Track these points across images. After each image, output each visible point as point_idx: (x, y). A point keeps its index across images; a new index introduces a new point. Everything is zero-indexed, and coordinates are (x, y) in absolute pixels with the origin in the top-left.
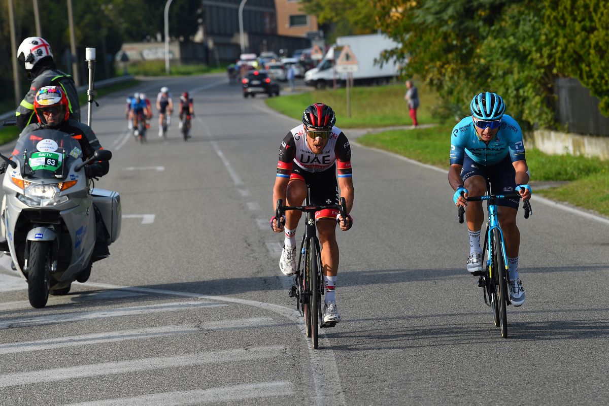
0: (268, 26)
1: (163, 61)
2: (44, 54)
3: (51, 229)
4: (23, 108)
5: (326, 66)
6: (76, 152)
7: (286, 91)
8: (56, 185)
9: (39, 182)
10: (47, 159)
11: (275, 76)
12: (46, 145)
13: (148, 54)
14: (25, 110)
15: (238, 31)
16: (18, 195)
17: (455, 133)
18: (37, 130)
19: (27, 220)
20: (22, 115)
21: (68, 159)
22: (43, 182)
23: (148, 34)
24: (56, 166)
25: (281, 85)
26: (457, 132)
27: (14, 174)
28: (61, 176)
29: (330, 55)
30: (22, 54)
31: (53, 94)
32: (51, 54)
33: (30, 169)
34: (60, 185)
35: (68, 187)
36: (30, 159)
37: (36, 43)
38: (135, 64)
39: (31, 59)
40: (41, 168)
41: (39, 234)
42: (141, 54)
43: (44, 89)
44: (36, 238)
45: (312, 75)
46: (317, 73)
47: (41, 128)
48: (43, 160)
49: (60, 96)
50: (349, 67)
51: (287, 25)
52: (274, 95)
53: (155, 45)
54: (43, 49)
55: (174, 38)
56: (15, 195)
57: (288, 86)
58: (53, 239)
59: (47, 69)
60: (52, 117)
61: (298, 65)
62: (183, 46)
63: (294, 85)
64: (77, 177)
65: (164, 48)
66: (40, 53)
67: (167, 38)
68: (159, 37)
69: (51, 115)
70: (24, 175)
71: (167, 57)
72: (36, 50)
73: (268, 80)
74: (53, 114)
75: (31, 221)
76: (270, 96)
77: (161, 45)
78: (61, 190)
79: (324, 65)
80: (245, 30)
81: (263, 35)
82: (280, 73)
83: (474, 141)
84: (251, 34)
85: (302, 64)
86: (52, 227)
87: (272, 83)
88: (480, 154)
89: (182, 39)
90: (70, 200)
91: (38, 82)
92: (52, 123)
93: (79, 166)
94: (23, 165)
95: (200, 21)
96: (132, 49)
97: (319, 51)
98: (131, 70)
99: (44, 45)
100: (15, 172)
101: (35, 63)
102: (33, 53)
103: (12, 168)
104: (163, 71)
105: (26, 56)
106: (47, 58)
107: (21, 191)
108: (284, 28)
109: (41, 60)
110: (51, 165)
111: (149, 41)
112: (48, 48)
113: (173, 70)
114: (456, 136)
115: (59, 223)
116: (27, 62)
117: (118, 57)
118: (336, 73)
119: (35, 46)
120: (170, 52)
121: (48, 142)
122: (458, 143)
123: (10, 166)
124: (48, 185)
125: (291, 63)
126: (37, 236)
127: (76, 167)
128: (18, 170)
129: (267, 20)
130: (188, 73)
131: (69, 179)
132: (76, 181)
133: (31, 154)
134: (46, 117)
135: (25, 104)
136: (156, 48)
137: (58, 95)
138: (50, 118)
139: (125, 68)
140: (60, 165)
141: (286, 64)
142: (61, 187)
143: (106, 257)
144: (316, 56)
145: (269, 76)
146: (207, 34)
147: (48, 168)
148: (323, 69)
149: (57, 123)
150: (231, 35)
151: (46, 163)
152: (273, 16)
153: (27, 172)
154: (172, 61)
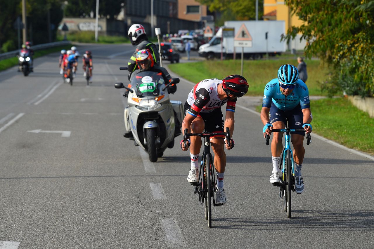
0: (171, 12)
1: (94, 32)
2: (142, 33)
3: (155, 122)
4: (132, 61)
5: (216, 42)
6: (161, 81)
7: (184, 59)
8: (154, 99)
9: (146, 98)
10: (148, 86)
11: (177, 48)
12: (147, 79)
13: (83, 27)
14: (133, 62)
15: (150, 14)
16: (136, 106)
17: (267, 87)
18: (138, 73)
19: (143, 118)
20: (131, 64)
21: (158, 85)
22: (148, 98)
23: (84, 12)
24: (153, 89)
25: (181, 55)
26: (268, 87)
27: (133, 96)
28: (156, 94)
29: (219, 34)
30: (131, 33)
31: (144, 54)
32: (145, 33)
33: (140, 92)
34: (157, 99)
35: (161, 99)
36: (140, 87)
37: (138, 27)
38: (73, 33)
39: (136, 35)
40: (146, 91)
41: (150, 125)
42: (78, 26)
43: (140, 52)
44: (149, 126)
45: (204, 48)
46: (208, 47)
47: (141, 72)
48: (146, 87)
49: (147, 55)
50: (245, 42)
51: (185, 12)
52: (175, 62)
53: (89, 20)
54: (141, 30)
55: (102, 16)
56: (135, 106)
57: (186, 56)
58: (156, 126)
59: (143, 40)
60: (145, 66)
61: (193, 40)
62: (109, 22)
63: (190, 55)
64: (164, 93)
65: (95, 23)
66: (140, 32)
67: (98, 16)
68: (92, 14)
69: (144, 65)
70: (138, 96)
71: (97, 29)
72: (138, 31)
73: (171, 50)
74: (145, 64)
75: (144, 119)
76: (172, 62)
77: (93, 20)
78: (157, 101)
79: (214, 41)
80: (154, 14)
81: (168, 18)
82: (179, 46)
83: (278, 94)
84: (159, 17)
85: (196, 40)
86: (155, 121)
87: (174, 53)
88: (281, 103)
89: (108, 17)
90: (163, 106)
91: (140, 47)
92: (145, 69)
93: (164, 88)
94: (136, 91)
95: (122, 4)
96: (72, 22)
97: (210, 31)
98: (69, 37)
99: (142, 28)
100: (133, 95)
101: (137, 37)
102: (137, 32)
103: (131, 93)
104: (93, 39)
105: (133, 34)
106: (143, 35)
107: (137, 104)
108: (183, 14)
109: (141, 36)
110: (150, 89)
111: (84, 17)
112: (144, 29)
113: (101, 39)
114: (267, 90)
115: (158, 118)
116: (134, 36)
117: (60, 28)
118: (223, 48)
119: (138, 28)
120: (99, 26)
121: (147, 78)
122: (268, 94)
123: (130, 92)
124: (151, 99)
125: (188, 39)
126: (149, 125)
127: (162, 89)
128: (134, 93)
129: (171, 8)
130: (112, 42)
131: (160, 95)
132: (164, 96)
133: (140, 85)
134: (142, 66)
135: (133, 58)
136: (89, 23)
137: (146, 54)
138: (143, 66)
139: (65, 36)
140: (155, 88)
141: (184, 39)
142: (157, 100)
143: (180, 135)
144: (208, 35)
145: (173, 47)
146: (127, 14)
147: (149, 91)
148: (213, 44)
149: (147, 68)
150: (145, 17)
151: (148, 88)
152: (175, 5)
153: (139, 94)
154: (100, 33)
